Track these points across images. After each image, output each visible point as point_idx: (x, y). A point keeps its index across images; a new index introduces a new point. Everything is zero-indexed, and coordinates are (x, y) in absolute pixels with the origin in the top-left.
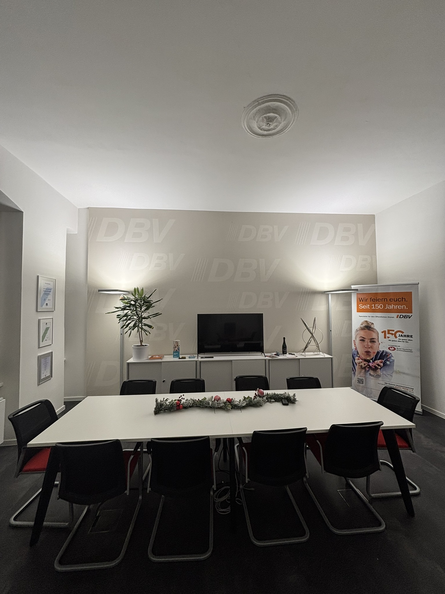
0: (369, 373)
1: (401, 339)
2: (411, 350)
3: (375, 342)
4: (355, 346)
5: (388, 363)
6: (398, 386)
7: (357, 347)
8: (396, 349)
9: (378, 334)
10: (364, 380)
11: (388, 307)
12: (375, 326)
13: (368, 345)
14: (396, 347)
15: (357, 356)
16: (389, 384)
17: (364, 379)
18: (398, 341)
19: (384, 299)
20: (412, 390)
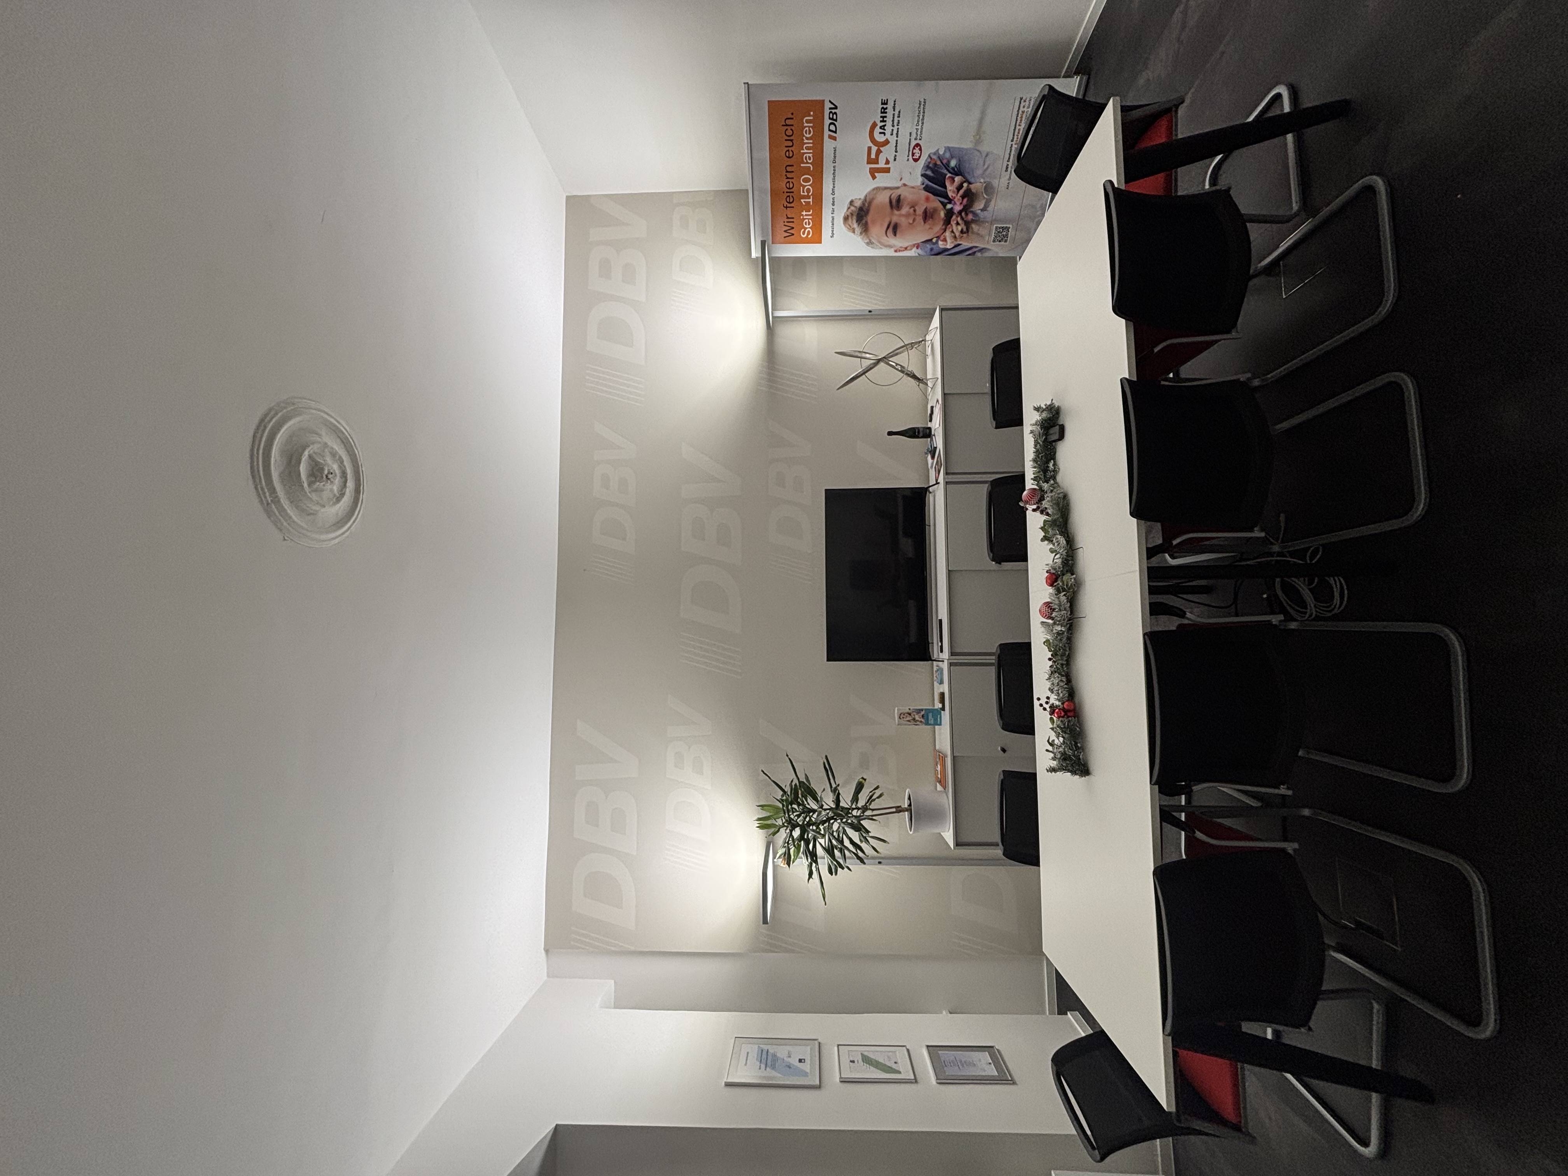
0: (980, 211)
1: (893, 130)
2: (920, 104)
3: (900, 196)
4: (911, 249)
5: (953, 163)
6: (1013, 138)
7: (911, 243)
8: (918, 141)
9: (877, 189)
10: (999, 226)
11: (807, 163)
12: (858, 198)
13: (907, 215)
14: (913, 143)
15: (937, 242)
16: (1008, 161)
17: (995, 226)
18: (897, 137)
19: (787, 172)
20: (1025, 101)
